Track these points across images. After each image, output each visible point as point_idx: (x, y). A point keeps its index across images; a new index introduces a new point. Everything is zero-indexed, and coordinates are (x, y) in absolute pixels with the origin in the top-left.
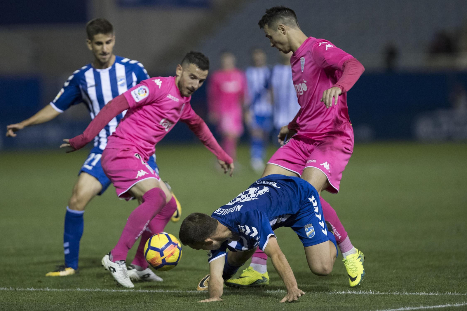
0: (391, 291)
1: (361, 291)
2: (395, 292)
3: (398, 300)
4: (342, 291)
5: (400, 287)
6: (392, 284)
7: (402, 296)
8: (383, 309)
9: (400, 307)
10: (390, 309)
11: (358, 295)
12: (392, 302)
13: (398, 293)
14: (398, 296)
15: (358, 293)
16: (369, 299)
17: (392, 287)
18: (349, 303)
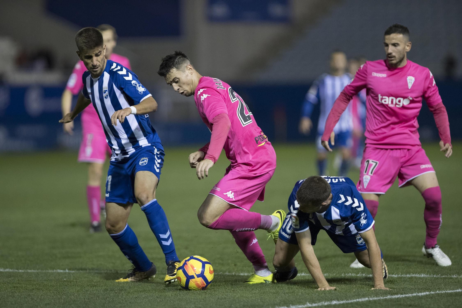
0: (450, 274)
1: (423, 275)
2: (453, 275)
3: (456, 283)
4: (406, 275)
5: (458, 271)
6: (450, 268)
7: (459, 279)
8: (443, 290)
9: (457, 289)
10: (449, 290)
11: (420, 278)
12: (450, 284)
13: (456, 276)
14: (456, 278)
15: (420, 276)
16: (430, 281)
17: (450, 270)
18: (413, 285)
